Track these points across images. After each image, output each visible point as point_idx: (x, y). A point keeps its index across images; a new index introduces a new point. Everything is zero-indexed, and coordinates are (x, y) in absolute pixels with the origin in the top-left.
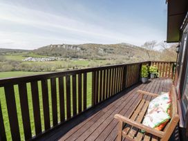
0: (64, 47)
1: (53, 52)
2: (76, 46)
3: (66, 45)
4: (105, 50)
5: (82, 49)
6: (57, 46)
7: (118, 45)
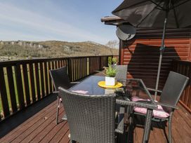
0: (20, 44)
1: (5, 50)
2: (37, 44)
3: (23, 42)
4: (71, 48)
5: (45, 47)
6: (9, 43)
7: (85, 43)
